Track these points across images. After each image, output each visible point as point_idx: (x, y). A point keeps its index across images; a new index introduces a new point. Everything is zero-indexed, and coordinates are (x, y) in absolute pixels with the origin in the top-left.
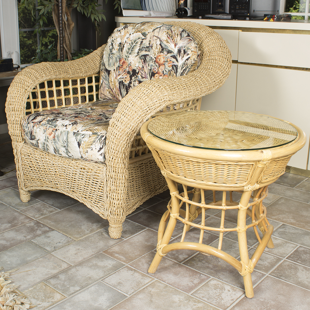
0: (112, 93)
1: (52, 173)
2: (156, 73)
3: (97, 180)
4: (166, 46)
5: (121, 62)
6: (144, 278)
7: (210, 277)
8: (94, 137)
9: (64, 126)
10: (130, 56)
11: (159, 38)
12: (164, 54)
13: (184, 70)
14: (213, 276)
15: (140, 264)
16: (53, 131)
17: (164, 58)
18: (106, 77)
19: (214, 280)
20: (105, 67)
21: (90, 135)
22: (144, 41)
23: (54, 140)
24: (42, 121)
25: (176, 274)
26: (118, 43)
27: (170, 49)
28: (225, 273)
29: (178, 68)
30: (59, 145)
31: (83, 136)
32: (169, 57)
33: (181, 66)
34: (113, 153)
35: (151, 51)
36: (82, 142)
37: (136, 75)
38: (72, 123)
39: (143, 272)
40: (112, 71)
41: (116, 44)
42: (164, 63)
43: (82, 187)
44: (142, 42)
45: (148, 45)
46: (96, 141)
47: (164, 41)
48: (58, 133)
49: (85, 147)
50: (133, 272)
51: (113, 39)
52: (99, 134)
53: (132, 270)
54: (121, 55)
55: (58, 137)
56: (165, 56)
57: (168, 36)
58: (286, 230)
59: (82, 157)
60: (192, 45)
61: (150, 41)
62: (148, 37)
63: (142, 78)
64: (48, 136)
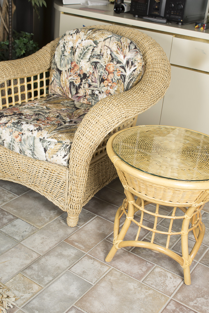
0: (62, 91)
1: (16, 168)
2: (105, 80)
3: (60, 180)
4: (115, 56)
5: (73, 65)
6: (103, 266)
7: (154, 265)
8: (59, 146)
9: (29, 130)
10: (82, 60)
11: (110, 48)
12: (114, 63)
13: (131, 80)
14: (156, 264)
15: (97, 252)
16: (19, 135)
17: (113, 67)
18: (57, 75)
19: (157, 268)
20: (57, 67)
21: (56, 143)
22: (96, 49)
23: (20, 142)
24: (7, 123)
25: (127, 262)
26: (70, 46)
27: (120, 60)
28: (165, 261)
29: (126, 78)
30: (26, 148)
31: (49, 143)
32: (118, 67)
33: (129, 76)
34: (78, 161)
35: (101, 59)
36: (48, 149)
37: (86, 79)
38: (37, 129)
39: (101, 260)
40: (64, 71)
41: (68, 47)
42: (114, 72)
43: (44, 183)
44: (93, 49)
45: (99, 54)
46: (61, 149)
47: (114, 51)
48: (23, 137)
49: (51, 153)
50: (93, 261)
51: (65, 42)
52: (64, 142)
53: (91, 258)
54: (73, 59)
55: (24, 141)
56: (114, 65)
57: (118, 47)
58: (207, 218)
59: (47, 160)
60: (139, 57)
61: (101, 50)
62: (100, 45)
63: (92, 82)
64: (15, 138)
